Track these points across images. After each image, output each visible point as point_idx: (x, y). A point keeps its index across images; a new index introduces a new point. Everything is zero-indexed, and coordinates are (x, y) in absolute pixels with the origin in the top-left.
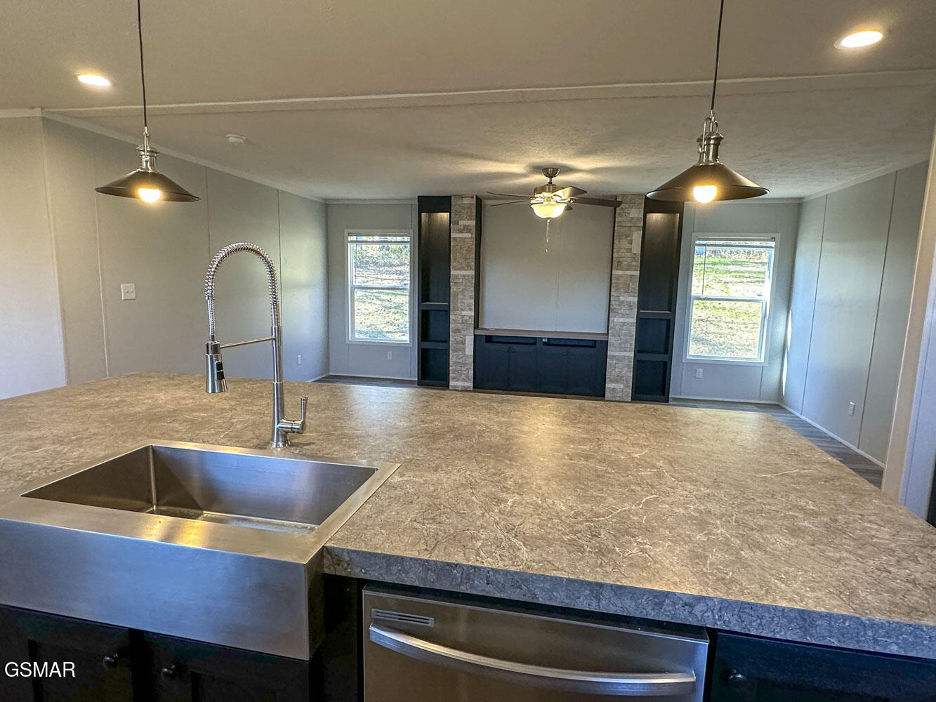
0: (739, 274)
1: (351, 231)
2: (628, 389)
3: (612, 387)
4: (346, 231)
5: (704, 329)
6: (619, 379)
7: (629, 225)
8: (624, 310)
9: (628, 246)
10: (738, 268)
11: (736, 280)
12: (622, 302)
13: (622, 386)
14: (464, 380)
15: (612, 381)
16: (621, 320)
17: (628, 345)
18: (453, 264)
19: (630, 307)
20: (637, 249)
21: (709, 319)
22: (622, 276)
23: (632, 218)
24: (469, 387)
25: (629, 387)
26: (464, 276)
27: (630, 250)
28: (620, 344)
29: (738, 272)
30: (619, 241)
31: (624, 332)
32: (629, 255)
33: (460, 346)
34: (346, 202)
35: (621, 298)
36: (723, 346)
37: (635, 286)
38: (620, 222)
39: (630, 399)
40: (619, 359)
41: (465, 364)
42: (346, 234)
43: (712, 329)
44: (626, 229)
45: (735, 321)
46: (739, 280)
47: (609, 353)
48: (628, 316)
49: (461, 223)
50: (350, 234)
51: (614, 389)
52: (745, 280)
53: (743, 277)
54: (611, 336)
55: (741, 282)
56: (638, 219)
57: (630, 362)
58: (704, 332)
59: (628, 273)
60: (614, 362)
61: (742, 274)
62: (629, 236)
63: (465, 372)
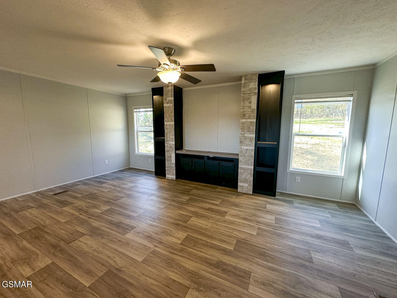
0: (338, 124)
1: (135, 107)
2: (250, 187)
3: (242, 185)
4: (133, 107)
5: (317, 148)
6: (245, 181)
7: (249, 92)
8: (247, 142)
9: (249, 105)
10: (337, 122)
11: (336, 126)
12: (246, 137)
13: (247, 185)
14: (172, 175)
15: (241, 182)
16: (246, 148)
17: (250, 162)
18: (165, 119)
19: (251, 140)
20: (254, 106)
21: (320, 144)
22: (246, 122)
23: (251, 88)
24: (174, 178)
25: (250, 185)
26: (169, 125)
27: (250, 107)
28: (245, 161)
29: (337, 123)
30: (244, 102)
31: (247, 154)
32: (249, 110)
33: (169, 159)
34: (132, 95)
35: (246, 135)
36: (326, 156)
37: (254, 128)
38: (244, 91)
39: (251, 193)
40: (245, 170)
41: (172, 167)
42: (133, 108)
43: (321, 148)
44: (247, 95)
45: (334, 144)
46: (338, 126)
47: (239, 166)
48: (250, 145)
49: (168, 99)
50: (135, 109)
51: (242, 186)
52: (340, 126)
53: (339, 125)
54: (240, 156)
55: (338, 127)
56: (255, 89)
57: (251, 171)
58: (317, 149)
59: (249, 120)
60: (242, 171)
61: (339, 124)
62: (248, 99)
63: (172, 171)
